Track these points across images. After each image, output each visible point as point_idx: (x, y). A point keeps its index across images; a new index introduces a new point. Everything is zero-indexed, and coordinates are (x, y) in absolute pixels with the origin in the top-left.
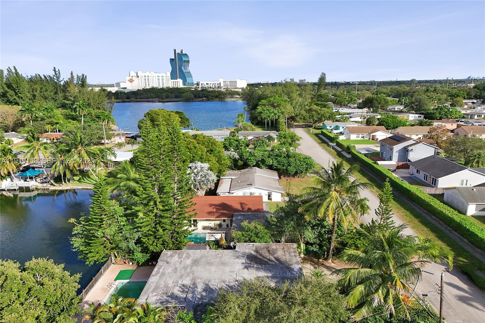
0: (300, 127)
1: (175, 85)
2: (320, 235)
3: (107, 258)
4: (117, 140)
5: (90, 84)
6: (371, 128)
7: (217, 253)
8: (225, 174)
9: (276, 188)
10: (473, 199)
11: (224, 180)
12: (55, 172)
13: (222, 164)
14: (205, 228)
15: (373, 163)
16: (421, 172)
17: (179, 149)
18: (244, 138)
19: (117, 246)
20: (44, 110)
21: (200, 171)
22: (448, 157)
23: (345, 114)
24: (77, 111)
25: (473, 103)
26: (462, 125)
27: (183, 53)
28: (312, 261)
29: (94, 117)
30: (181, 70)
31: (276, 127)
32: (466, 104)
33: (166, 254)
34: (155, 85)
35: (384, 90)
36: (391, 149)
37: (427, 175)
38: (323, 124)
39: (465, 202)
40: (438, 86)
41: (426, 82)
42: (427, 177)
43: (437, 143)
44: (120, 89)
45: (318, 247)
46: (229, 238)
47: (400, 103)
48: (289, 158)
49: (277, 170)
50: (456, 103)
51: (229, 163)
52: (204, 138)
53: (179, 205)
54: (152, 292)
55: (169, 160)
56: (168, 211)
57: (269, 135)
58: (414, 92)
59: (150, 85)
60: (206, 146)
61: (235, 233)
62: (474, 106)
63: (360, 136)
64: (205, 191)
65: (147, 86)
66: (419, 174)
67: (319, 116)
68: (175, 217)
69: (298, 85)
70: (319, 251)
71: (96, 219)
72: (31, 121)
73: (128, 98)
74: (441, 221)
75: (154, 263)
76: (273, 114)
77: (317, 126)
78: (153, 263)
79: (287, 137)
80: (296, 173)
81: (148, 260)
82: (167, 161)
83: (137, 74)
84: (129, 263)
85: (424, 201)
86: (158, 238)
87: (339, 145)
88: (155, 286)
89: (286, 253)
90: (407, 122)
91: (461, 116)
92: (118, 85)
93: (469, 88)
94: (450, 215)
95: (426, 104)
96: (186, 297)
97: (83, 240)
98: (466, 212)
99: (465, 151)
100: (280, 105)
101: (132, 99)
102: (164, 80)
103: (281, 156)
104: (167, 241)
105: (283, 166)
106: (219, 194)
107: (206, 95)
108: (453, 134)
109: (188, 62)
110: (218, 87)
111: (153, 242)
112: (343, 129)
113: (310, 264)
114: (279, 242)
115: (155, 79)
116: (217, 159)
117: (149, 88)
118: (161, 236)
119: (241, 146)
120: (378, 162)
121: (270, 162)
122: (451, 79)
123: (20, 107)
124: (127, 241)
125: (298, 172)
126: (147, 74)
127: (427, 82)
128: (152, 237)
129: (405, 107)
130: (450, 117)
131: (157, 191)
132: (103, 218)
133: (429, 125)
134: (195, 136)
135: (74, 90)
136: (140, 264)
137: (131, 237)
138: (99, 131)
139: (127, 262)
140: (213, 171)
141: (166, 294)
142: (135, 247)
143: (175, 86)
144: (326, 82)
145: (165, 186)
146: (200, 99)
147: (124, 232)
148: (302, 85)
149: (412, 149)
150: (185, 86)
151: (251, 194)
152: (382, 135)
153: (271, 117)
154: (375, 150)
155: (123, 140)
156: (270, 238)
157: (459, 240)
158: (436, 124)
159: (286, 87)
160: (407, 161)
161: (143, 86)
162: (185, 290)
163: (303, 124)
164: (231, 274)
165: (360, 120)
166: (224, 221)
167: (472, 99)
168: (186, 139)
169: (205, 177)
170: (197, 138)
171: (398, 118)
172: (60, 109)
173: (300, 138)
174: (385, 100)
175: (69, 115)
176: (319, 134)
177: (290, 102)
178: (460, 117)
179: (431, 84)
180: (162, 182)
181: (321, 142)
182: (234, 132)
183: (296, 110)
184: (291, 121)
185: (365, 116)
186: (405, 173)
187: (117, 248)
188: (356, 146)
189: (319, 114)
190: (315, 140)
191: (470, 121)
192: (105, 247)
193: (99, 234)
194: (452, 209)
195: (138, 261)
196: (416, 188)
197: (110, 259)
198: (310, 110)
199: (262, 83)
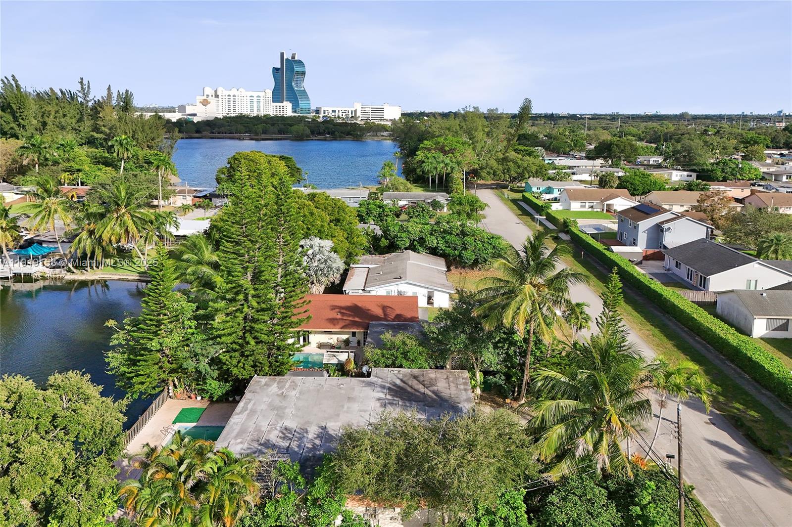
0: (488, 188)
1: (278, 111)
2: (508, 358)
3: (162, 388)
4: (179, 201)
5: (137, 106)
6: (606, 191)
7: (340, 383)
8: (359, 260)
9: (441, 284)
10: (763, 310)
11: (356, 270)
12: (77, 249)
13: (354, 243)
14: (321, 346)
15: (605, 249)
16: (683, 265)
17: (287, 213)
18: (392, 202)
19: (181, 367)
20: (58, 148)
21: (318, 252)
22: (730, 242)
23: (564, 168)
24: (115, 151)
25: (781, 155)
26: (760, 192)
27: (296, 59)
28: (494, 401)
29: (141, 162)
30: (290, 87)
31: (446, 187)
32: (770, 156)
33: (258, 381)
34: (245, 110)
35: (634, 130)
36: (635, 227)
37: (692, 271)
38: (526, 183)
39: (749, 316)
40: (725, 124)
41: (705, 119)
42: (691, 274)
43: (712, 220)
44: (186, 117)
45: (503, 377)
46: (360, 361)
47: (657, 151)
48: (464, 237)
49: (444, 255)
50: (752, 154)
51: (364, 241)
52: (326, 199)
53: (284, 303)
54: (236, 438)
55: (272, 229)
56: (266, 311)
57: (435, 200)
58: (683, 134)
59: (237, 111)
60: (330, 212)
61: (370, 352)
62: (783, 160)
63: (587, 205)
64: (323, 287)
65: (232, 112)
66: (680, 269)
67: (520, 171)
68: (275, 321)
69: (485, 117)
70: (505, 384)
71: (151, 320)
72: (37, 165)
73: (198, 132)
74: (710, 345)
75: (237, 398)
76: (442, 165)
77: (515, 186)
78: (235, 398)
79: (464, 202)
80: (476, 263)
81: (227, 394)
82: (268, 231)
83: (216, 92)
84: (196, 398)
85: (682, 312)
86: (247, 356)
87: (551, 218)
88: (241, 429)
89: (452, 384)
90: (667, 183)
91: (758, 176)
92: (182, 108)
93: (776, 131)
94: (722, 334)
95: (700, 156)
96: (288, 447)
97: (126, 356)
98: (751, 331)
99: (757, 233)
100: (455, 149)
101: (205, 133)
102: (262, 103)
103: (451, 234)
104: (261, 361)
105: (455, 249)
106: (347, 292)
107: (330, 130)
108: (742, 205)
109: (304, 73)
110: (352, 117)
111: (239, 362)
112: (560, 192)
113: (491, 406)
114: (442, 368)
115: (245, 100)
116: (346, 235)
117: (235, 115)
118: (252, 353)
119: (387, 216)
120: (612, 247)
121: (433, 242)
122: (749, 114)
123: (21, 142)
124: (197, 360)
125: (479, 260)
126: (233, 92)
127: (707, 117)
128: (237, 354)
129: (665, 160)
130: (740, 178)
131: (250, 278)
132: (163, 320)
133: (702, 190)
134: (312, 195)
135: (111, 116)
136: (214, 399)
137: (204, 352)
138: (150, 185)
139: (192, 396)
140: (338, 254)
141: (258, 441)
142: (208, 369)
143: (278, 113)
144: (531, 114)
145: (264, 271)
146: (320, 137)
147: (191, 345)
148: (492, 118)
149: (670, 228)
150: (295, 114)
151: (399, 293)
152: (622, 203)
153: (439, 169)
154: (610, 229)
155: (189, 201)
156: (427, 362)
157: (736, 376)
158: (714, 187)
159: (465, 120)
160: (662, 247)
161: (224, 112)
162: (288, 437)
163: (493, 182)
164: (363, 414)
165: (589, 179)
166: (354, 334)
167: (781, 148)
168: (297, 200)
169: (326, 264)
170: (316, 199)
171: (651, 178)
172: (85, 147)
173: (486, 205)
174: (632, 146)
175: (101, 157)
176: (518, 200)
177: (472, 146)
178: (757, 178)
179: (713, 122)
180: (259, 264)
181: (520, 213)
182: (376, 194)
183: (481, 159)
184: (474, 178)
185: (598, 172)
186: (658, 267)
187: (180, 370)
188: (578, 220)
189: (519, 167)
190: (512, 210)
191: (773, 184)
192: (161, 368)
193: (154, 345)
194: (726, 326)
195: (211, 394)
196: (671, 290)
197: (166, 390)
198: (505, 160)
199: (427, 112)
